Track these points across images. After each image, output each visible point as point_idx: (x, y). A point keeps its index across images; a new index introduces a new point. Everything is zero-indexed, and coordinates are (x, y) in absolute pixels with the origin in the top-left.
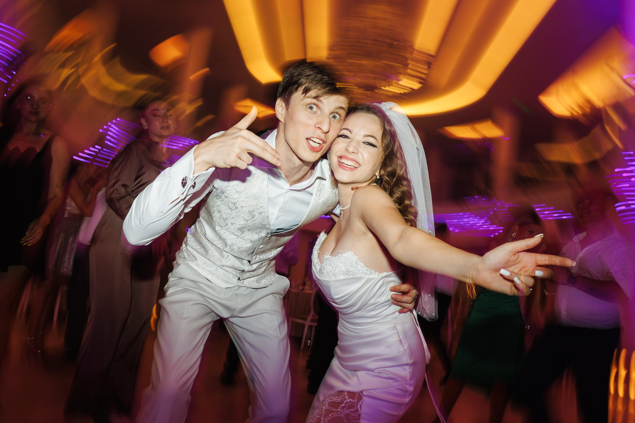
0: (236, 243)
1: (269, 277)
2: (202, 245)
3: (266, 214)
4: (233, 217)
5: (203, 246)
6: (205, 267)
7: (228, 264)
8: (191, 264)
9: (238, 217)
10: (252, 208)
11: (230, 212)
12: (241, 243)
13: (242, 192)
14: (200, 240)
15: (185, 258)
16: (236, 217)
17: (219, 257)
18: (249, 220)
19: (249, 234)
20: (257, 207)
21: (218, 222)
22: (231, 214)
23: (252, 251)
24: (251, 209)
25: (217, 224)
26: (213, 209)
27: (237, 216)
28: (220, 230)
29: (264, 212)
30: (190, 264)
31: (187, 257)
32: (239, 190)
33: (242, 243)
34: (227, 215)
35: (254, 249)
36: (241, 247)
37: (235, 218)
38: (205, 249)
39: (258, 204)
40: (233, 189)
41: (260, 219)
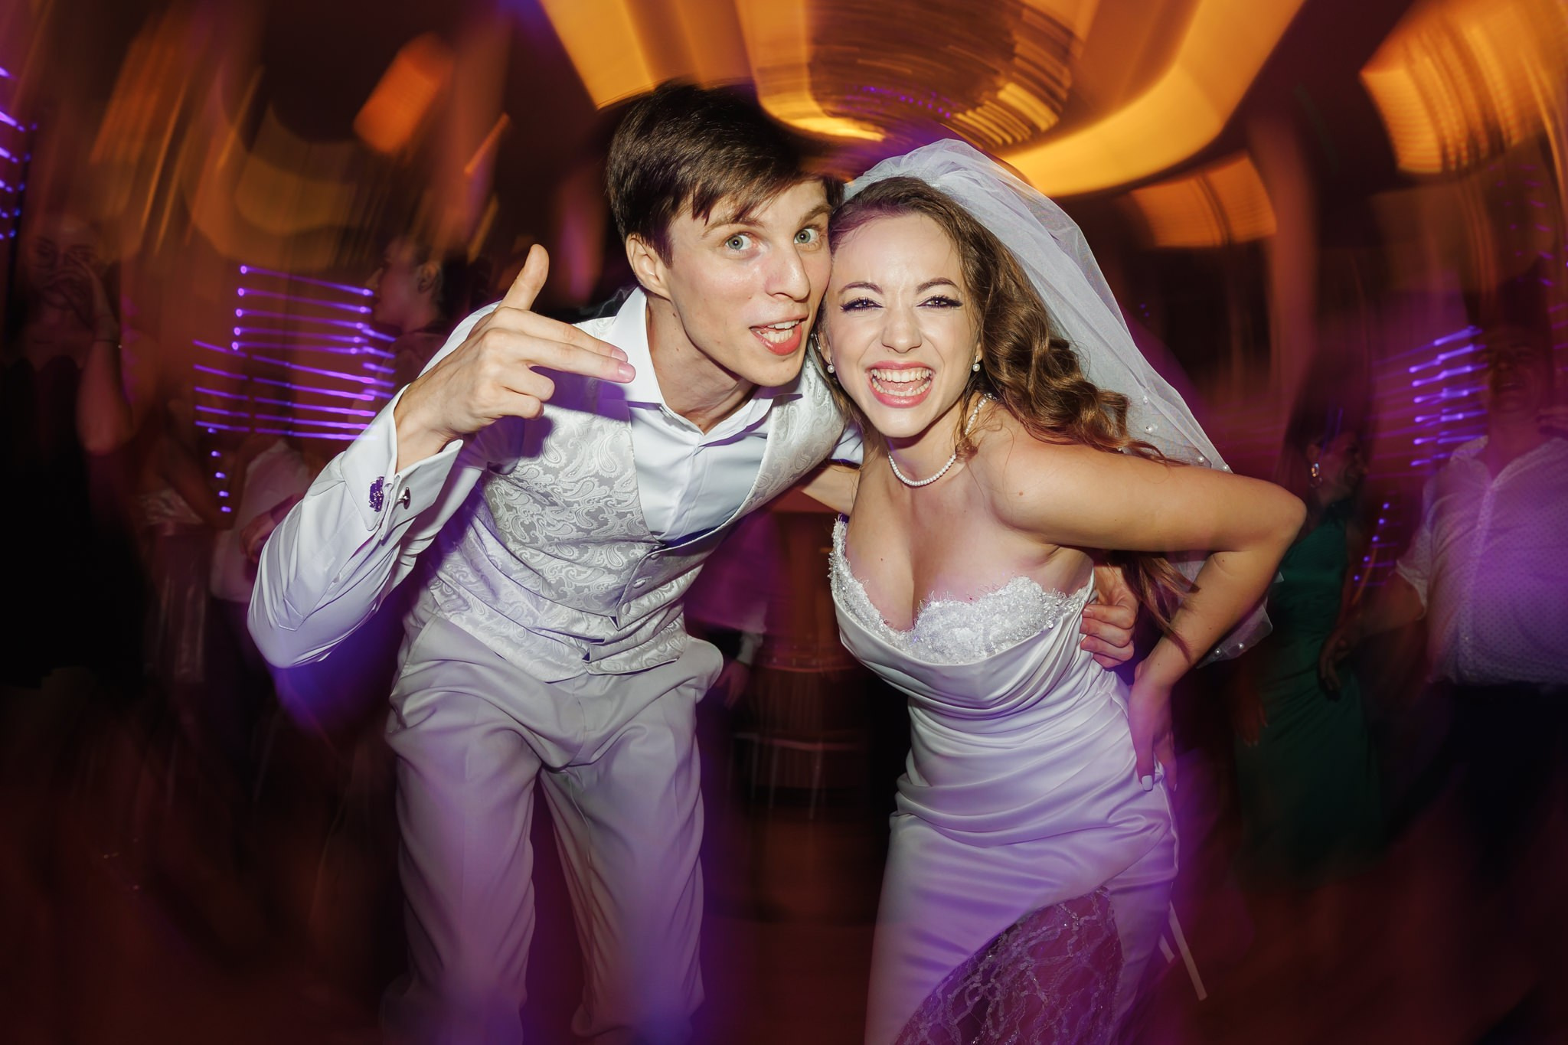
0: (570, 576)
1: (668, 645)
2: (480, 574)
3: (635, 516)
4: (548, 523)
5: (482, 576)
6: (495, 627)
7: (553, 625)
8: (455, 620)
9: (562, 523)
10: (596, 505)
11: (539, 511)
12: (583, 576)
13: (562, 469)
14: (475, 560)
15: (436, 604)
16: (555, 522)
17: (530, 605)
18: (594, 530)
19: (601, 554)
20: (608, 503)
21: (511, 533)
22: (542, 516)
23: (617, 594)
24: (592, 507)
25: (510, 537)
26: (493, 500)
27: (559, 521)
28: (520, 549)
29: (631, 512)
30: (452, 620)
31: (443, 601)
32: (553, 465)
33: (585, 575)
34: (532, 516)
35: (620, 591)
36: (585, 587)
37: (554, 526)
38: (489, 586)
39: (609, 496)
40: (535, 465)
41: (622, 526)
